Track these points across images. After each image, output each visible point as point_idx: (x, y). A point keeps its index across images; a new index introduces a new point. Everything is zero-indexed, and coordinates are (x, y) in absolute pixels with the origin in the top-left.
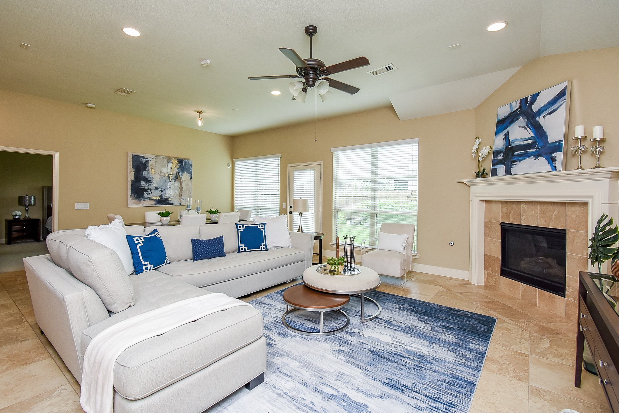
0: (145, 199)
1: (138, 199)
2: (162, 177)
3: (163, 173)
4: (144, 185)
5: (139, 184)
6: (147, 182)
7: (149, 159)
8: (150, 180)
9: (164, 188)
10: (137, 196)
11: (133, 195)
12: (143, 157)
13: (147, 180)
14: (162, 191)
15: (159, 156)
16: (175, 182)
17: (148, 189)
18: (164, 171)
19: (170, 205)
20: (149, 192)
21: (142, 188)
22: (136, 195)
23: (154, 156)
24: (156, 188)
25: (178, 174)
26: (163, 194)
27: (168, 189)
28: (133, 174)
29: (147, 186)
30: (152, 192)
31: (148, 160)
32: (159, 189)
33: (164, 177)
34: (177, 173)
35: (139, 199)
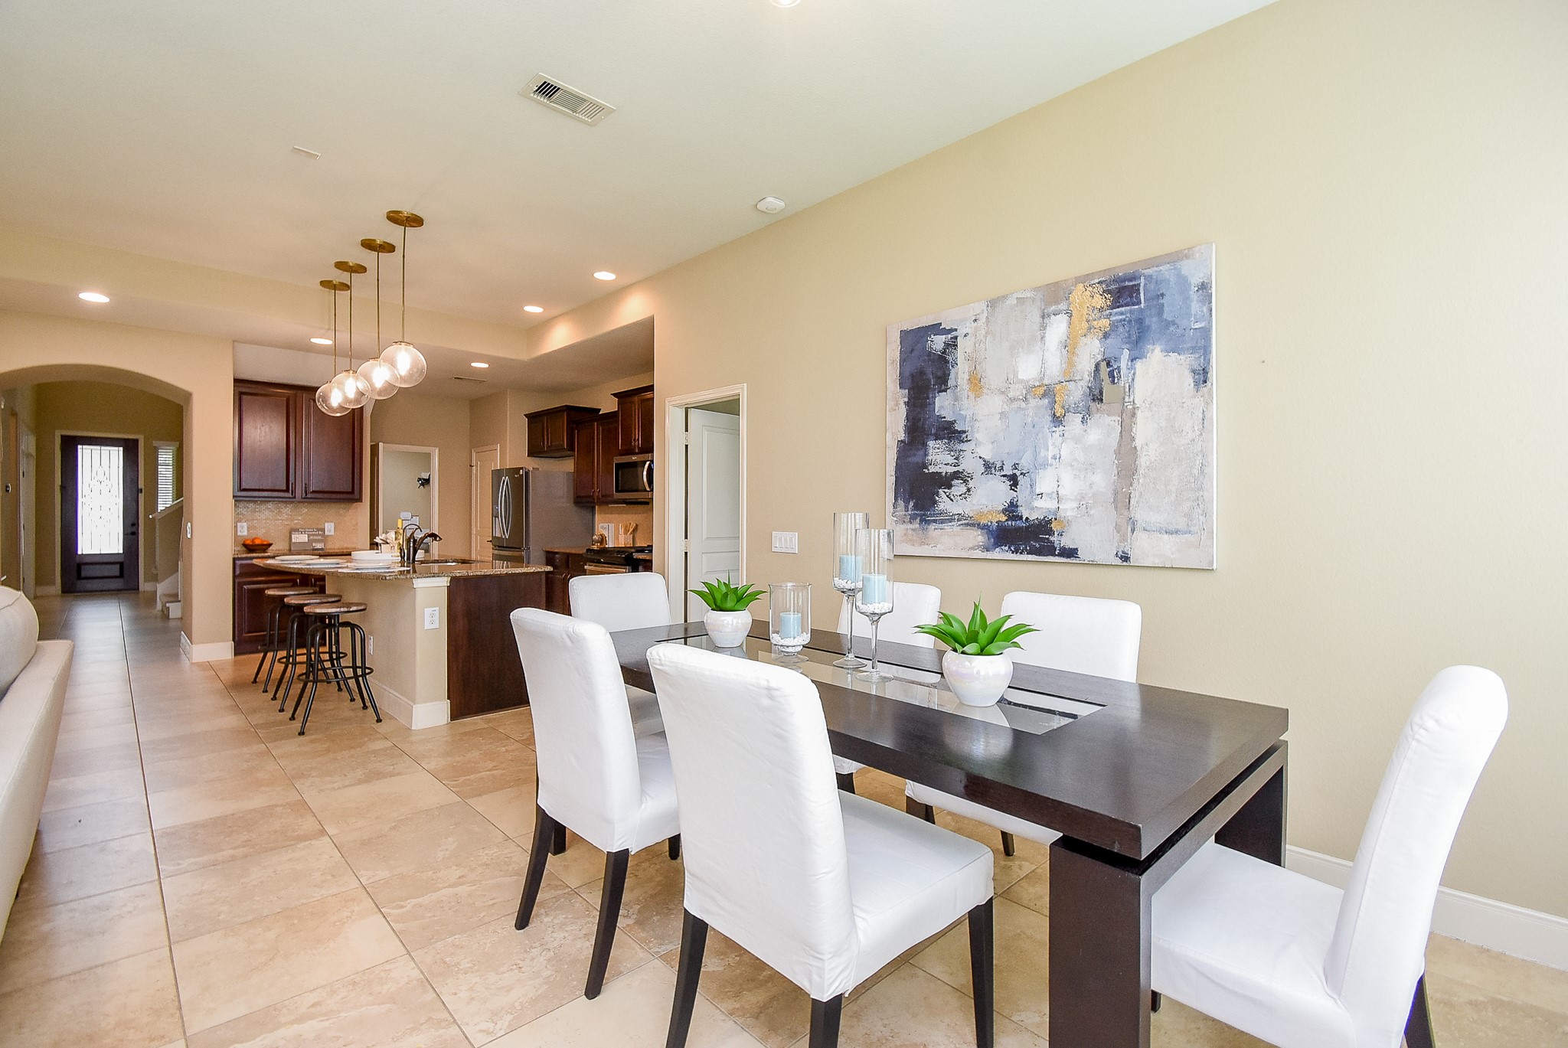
0: (942, 522)
1: (918, 520)
2: (1015, 405)
3: (1022, 381)
4: (938, 457)
5: (921, 453)
6: (949, 439)
7: (960, 333)
8: (964, 432)
9: (1025, 463)
10: (916, 507)
11: (901, 503)
12: (936, 329)
13: (950, 433)
14: (1014, 480)
15: (1005, 297)
16: (1084, 421)
17: (956, 475)
18: (1028, 369)
19: (1060, 555)
20: (958, 488)
21: (932, 469)
22: (911, 504)
23: (980, 307)
24: (988, 467)
25: (1104, 371)
26: (1022, 494)
27: (1045, 465)
28: (903, 411)
29: (951, 460)
30: (969, 490)
31: (956, 338)
32: (1002, 468)
33: (1023, 405)
34: (1097, 366)
35: (921, 521)
